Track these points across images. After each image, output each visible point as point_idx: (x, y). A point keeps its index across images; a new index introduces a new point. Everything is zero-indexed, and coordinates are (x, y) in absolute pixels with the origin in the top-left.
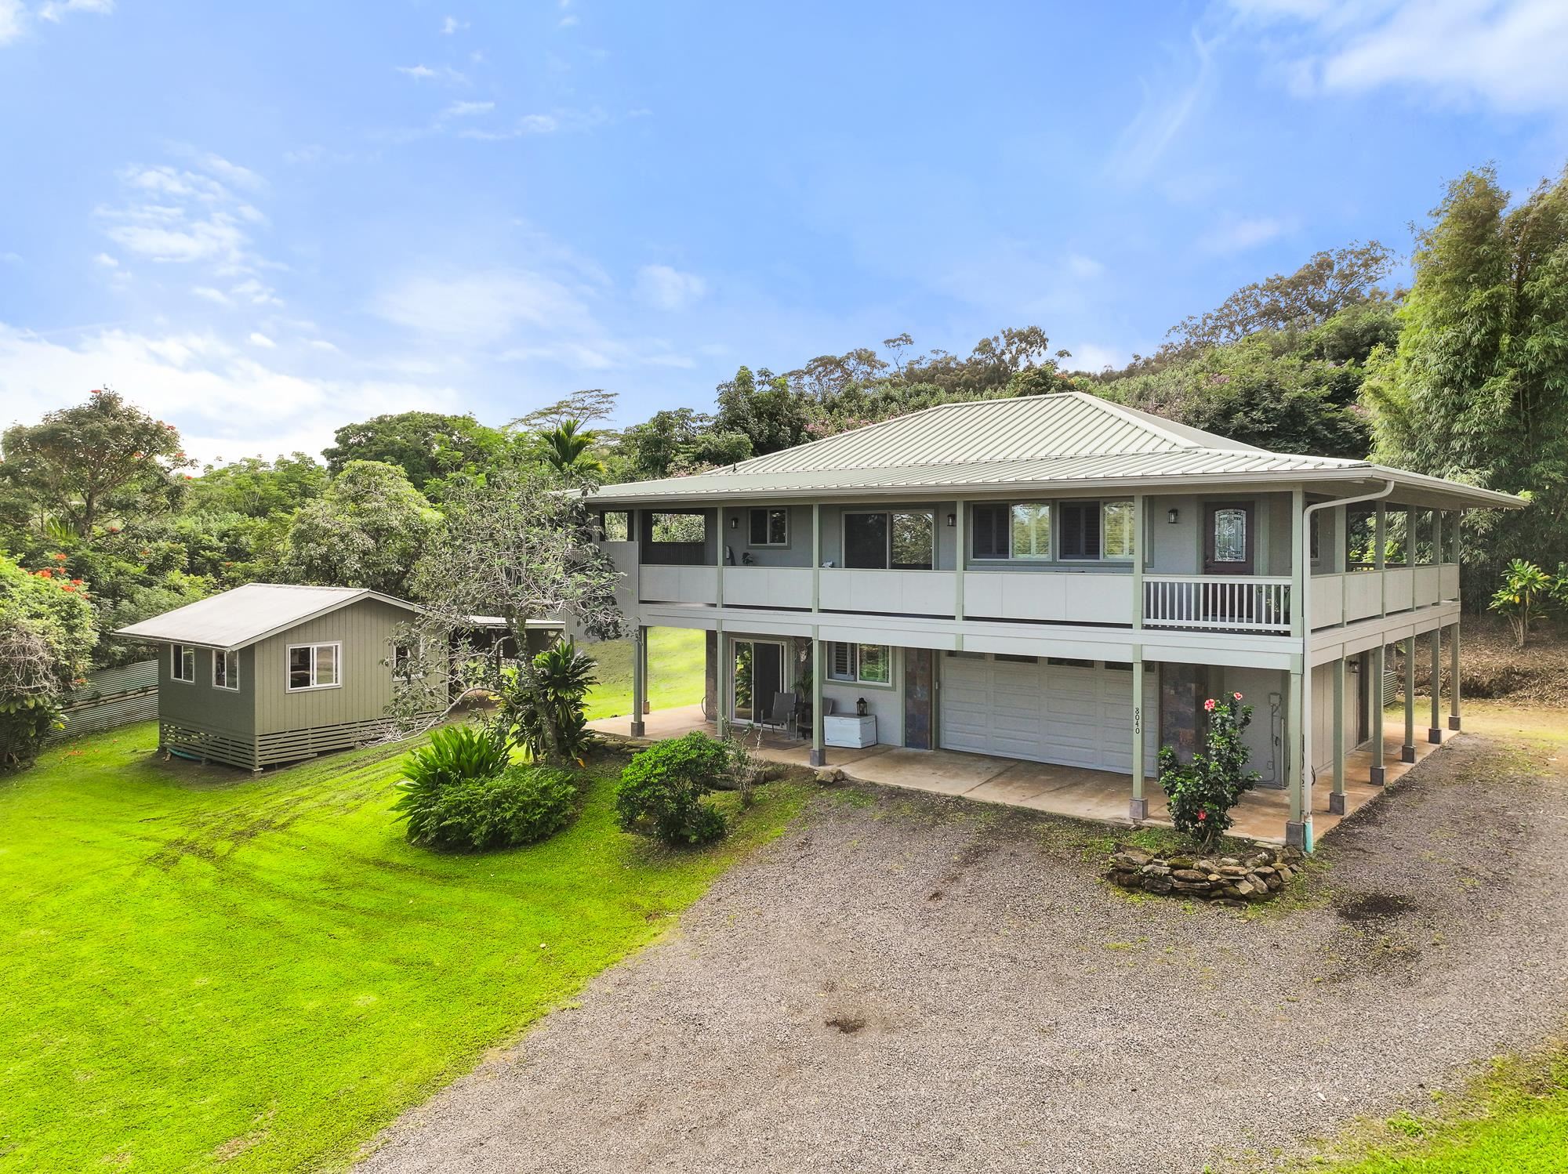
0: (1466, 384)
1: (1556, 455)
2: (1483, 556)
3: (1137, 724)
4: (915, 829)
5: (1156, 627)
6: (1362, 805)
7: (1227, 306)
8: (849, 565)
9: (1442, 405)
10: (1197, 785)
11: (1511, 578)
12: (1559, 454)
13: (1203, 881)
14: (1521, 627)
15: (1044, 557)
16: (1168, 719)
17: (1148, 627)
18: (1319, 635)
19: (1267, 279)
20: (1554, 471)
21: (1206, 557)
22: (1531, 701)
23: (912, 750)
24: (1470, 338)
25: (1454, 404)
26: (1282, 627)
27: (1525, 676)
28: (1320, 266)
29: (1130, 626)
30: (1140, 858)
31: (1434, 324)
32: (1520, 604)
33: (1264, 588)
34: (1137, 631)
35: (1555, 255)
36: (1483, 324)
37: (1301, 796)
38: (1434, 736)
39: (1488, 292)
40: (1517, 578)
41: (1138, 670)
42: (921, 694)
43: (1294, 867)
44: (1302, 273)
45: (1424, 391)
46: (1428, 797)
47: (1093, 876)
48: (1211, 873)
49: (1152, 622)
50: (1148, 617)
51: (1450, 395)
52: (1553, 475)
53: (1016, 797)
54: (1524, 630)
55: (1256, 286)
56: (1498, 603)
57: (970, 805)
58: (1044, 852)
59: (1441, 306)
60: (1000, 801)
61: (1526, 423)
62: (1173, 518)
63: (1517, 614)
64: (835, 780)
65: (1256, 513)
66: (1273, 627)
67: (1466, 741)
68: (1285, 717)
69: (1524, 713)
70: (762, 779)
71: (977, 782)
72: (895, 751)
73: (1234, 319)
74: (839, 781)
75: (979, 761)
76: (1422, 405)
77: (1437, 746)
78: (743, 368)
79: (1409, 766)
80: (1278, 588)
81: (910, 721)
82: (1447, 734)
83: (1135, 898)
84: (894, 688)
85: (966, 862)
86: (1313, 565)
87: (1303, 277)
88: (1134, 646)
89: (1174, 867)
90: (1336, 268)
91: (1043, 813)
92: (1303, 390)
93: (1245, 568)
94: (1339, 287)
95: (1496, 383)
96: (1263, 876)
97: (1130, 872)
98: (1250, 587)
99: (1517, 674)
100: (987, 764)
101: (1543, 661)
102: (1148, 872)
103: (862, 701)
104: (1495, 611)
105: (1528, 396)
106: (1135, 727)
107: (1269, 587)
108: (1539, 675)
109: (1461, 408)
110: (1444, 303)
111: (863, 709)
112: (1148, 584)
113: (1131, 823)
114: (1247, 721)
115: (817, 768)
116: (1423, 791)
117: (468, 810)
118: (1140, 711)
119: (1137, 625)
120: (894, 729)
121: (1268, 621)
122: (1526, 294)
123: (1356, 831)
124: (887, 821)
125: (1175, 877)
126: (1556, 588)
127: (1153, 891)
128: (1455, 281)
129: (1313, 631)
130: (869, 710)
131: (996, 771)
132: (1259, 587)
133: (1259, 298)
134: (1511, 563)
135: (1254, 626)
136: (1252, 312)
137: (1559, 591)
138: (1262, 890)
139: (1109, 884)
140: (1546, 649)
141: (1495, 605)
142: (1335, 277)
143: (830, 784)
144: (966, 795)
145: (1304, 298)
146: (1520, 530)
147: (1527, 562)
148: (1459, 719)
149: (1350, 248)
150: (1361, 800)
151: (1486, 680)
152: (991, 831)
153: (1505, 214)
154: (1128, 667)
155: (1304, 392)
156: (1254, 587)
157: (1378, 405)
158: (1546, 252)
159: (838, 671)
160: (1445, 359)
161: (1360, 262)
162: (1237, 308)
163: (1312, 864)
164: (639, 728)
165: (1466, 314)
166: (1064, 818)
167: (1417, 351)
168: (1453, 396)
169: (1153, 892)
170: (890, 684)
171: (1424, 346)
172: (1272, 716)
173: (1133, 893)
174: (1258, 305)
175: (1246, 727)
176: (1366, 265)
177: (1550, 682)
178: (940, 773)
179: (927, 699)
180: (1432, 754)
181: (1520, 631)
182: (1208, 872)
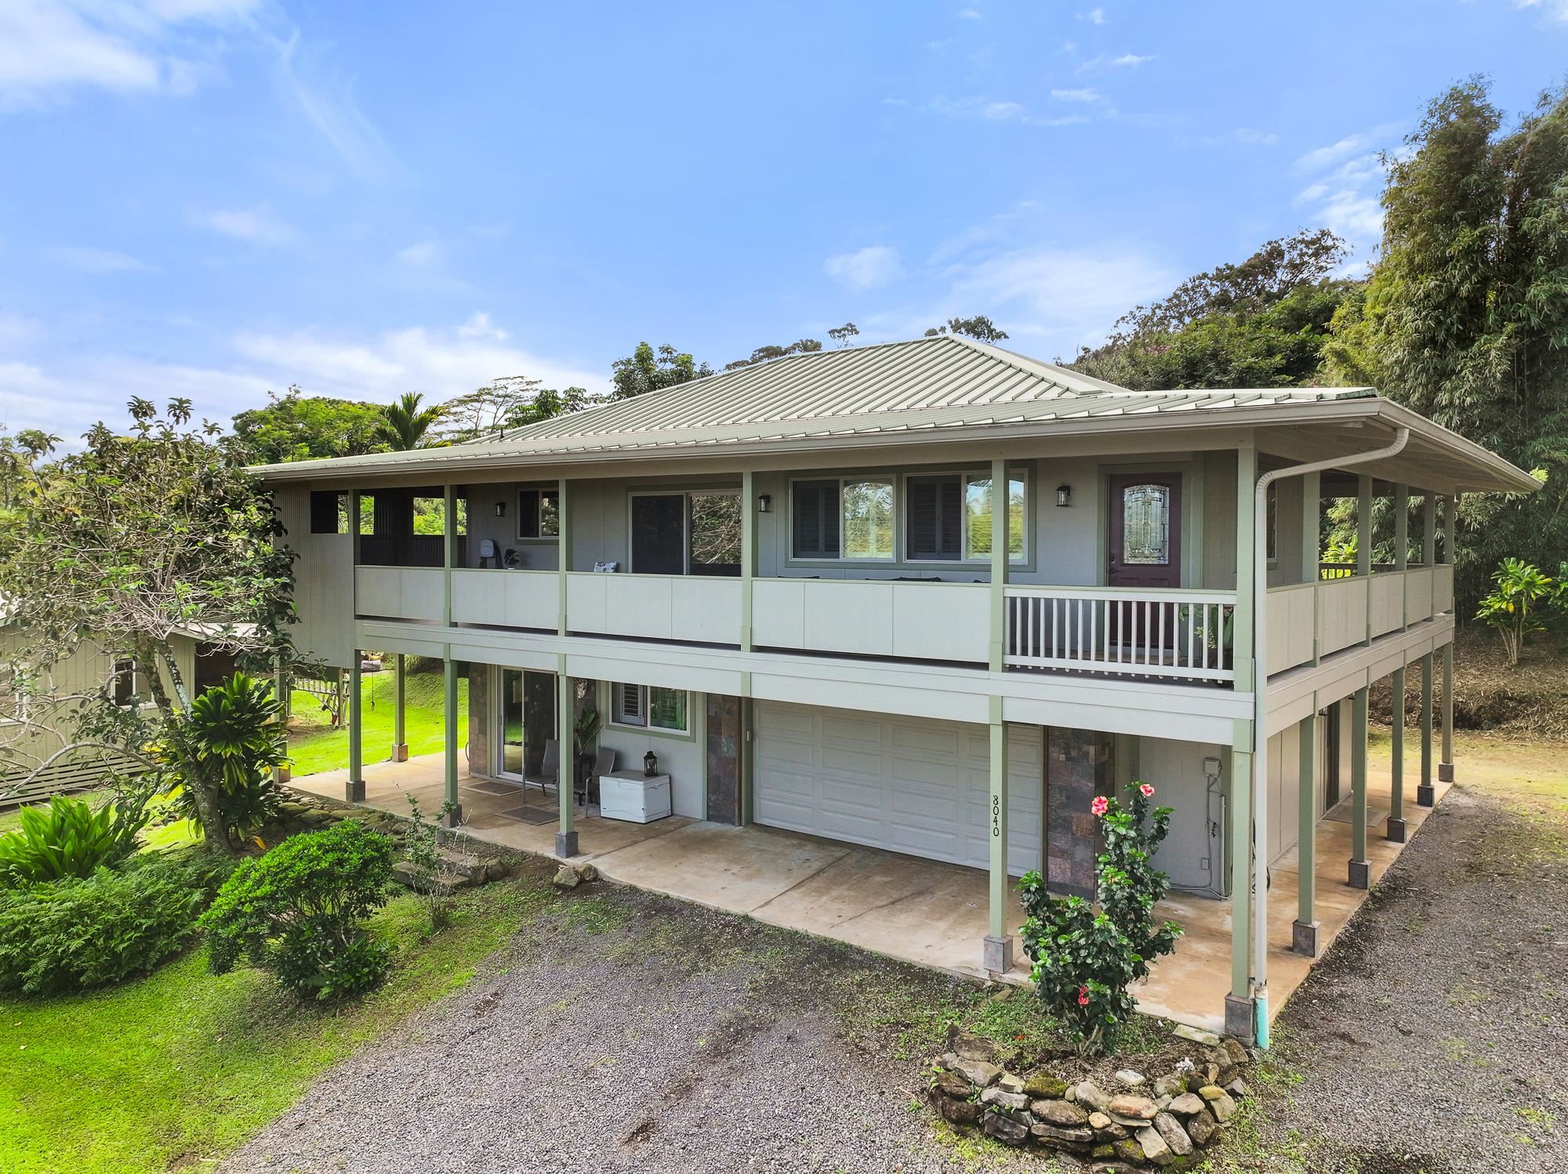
0: (1451, 344)
1: (1559, 430)
2: (1473, 556)
3: (996, 821)
4: (660, 980)
5: (1024, 669)
6: (1338, 931)
7: (1176, 296)
8: (640, 567)
9: (1423, 370)
10: (1075, 950)
11: (1503, 581)
12: (1562, 429)
13: (1079, 1126)
14: (1514, 642)
15: (888, 555)
16: (1057, 798)
17: (1012, 669)
18: (1280, 684)
19: (1217, 269)
20: (1557, 449)
21: (1111, 557)
22: (1529, 734)
23: (715, 827)
24: (1457, 289)
25: (1435, 368)
26: (1220, 674)
27: (1520, 702)
28: (1270, 254)
29: (984, 666)
30: (980, 1072)
31: (1409, 273)
32: (1514, 614)
33: (1191, 609)
34: (995, 673)
35: (1560, 185)
36: (1473, 270)
37: (1251, 914)
38: (1425, 795)
39: (1480, 229)
40: (1511, 582)
41: (996, 736)
42: (728, 748)
43: (1238, 1085)
44: (1253, 262)
45: (1400, 353)
46: (1434, 911)
47: (907, 1092)
48: (1094, 1109)
49: (1018, 660)
50: (1013, 652)
51: (1430, 357)
52: (1557, 455)
53: (826, 919)
54: (1518, 645)
55: (1205, 276)
56: (1486, 612)
57: (758, 932)
58: (840, 1036)
59: (1419, 250)
60: (800, 926)
61: (1521, 392)
62: (1062, 497)
63: (1511, 626)
64: (582, 882)
65: (1183, 491)
66: (1205, 673)
67: (1464, 801)
68: (1226, 794)
69: (1523, 750)
70: (481, 878)
71: (782, 886)
72: (690, 830)
73: (1183, 309)
74: (588, 884)
75: (800, 846)
76: (1397, 370)
77: (1430, 810)
78: (643, 344)
79: (1398, 847)
80: (1214, 609)
81: (713, 784)
82: (1440, 789)
83: (964, 1149)
84: (692, 738)
85: (717, 1052)
86: (1270, 568)
87: (1254, 267)
88: (992, 698)
89: (1034, 1095)
90: (1287, 257)
91: (860, 951)
92: (1253, 360)
93: (1166, 575)
94: (1288, 278)
95: (1490, 341)
96: (1184, 1119)
97: (961, 1098)
98: (1169, 607)
99: (1511, 699)
100: (808, 851)
101: (1542, 684)
102: (990, 1103)
103: (650, 756)
104: (1483, 621)
105: (1524, 358)
106: (993, 825)
107: (1199, 607)
108: (1537, 701)
109: (1445, 374)
110: (1424, 245)
111: (653, 768)
112: (1013, 600)
113: (986, 976)
114: (1161, 833)
115: (564, 860)
116: (1425, 898)
117: (25, 934)
118: (1000, 800)
119: (996, 665)
120: (693, 799)
121: (1198, 664)
122: (1525, 234)
123: (1336, 990)
124: (626, 963)
125: (1035, 1115)
126: (1558, 594)
127: (995, 1135)
128: (1437, 219)
129: (1269, 678)
130: (658, 767)
131: (816, 865)
132: (1184, 607)
133: (1209, 288)
134: (1503, 562)
135: (1176, 671)
136: (1201, 302)
137: (1561, 596)
138: (1182, 1148)
139: (928, 1113)
140: (1545, 667)
141: (1482, 614)
142: (1285, 267)
143: (573, 889)
144: (756, 915)
145: (1254, 288)
146: (1512, 523)
147: (1522, 563)
148: (1452, 767)
149: (1300, 237)
150: (1337, 922)
151: (1473, 706)
152: (774, 986)
153: (1496, 138)
154: (980, 732)
155: (1255, 363)
156: (1176, 609)
157: (1343, 372)
158: (1547, 182)
159: (628, 712)
160: (1424, 313)
161: (1310, 252)
162: (1187, 299)
163: (1267, 1077)
164: (357, 789)
165: (1452, 258)
166: (890, 963)
167: (1389, 308)
168: (1435, 360)
169: (996, 1139)
170: (687, 733)
171: (1397, 300)
172: (1208, 791)
173: (964, 1135)
174: (1207, 294)
175: (1159, 843)
176: (1316, 254)
177: (1551, 709)
178: (735, 869)
179: (734, 754)
180: (1425, 824)
181: (1514, 646)
182: (1089, 1107)
